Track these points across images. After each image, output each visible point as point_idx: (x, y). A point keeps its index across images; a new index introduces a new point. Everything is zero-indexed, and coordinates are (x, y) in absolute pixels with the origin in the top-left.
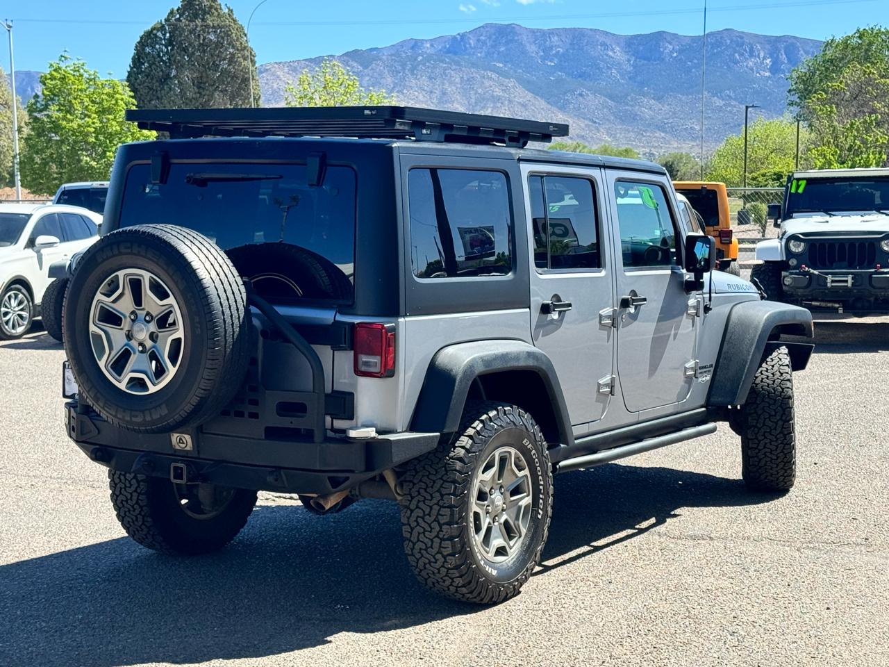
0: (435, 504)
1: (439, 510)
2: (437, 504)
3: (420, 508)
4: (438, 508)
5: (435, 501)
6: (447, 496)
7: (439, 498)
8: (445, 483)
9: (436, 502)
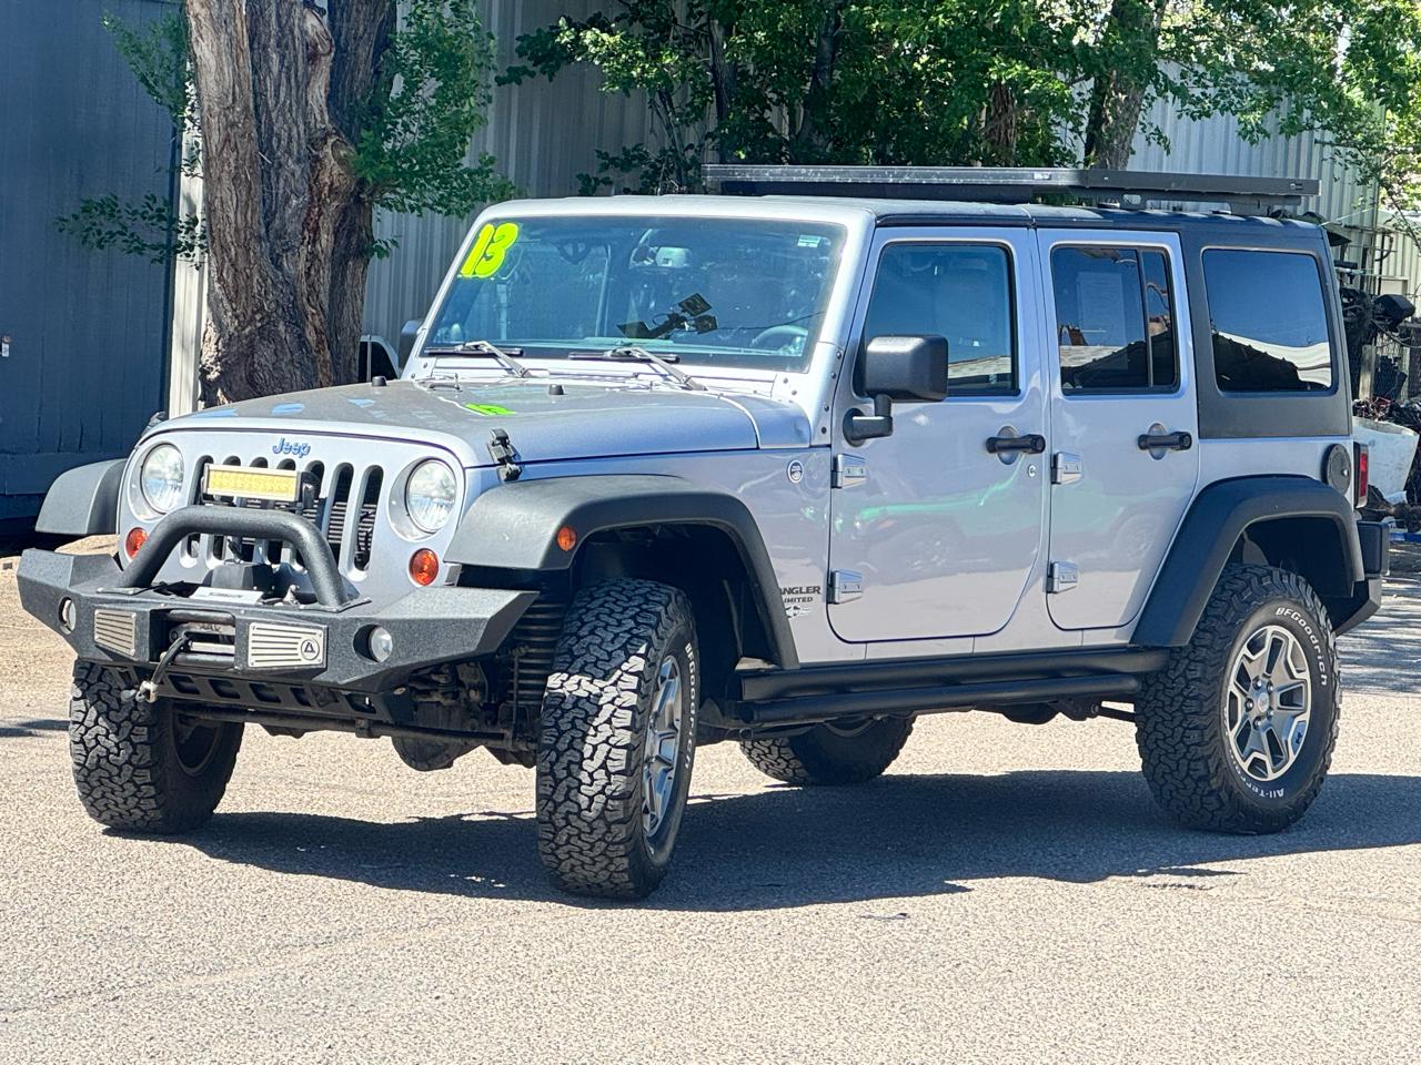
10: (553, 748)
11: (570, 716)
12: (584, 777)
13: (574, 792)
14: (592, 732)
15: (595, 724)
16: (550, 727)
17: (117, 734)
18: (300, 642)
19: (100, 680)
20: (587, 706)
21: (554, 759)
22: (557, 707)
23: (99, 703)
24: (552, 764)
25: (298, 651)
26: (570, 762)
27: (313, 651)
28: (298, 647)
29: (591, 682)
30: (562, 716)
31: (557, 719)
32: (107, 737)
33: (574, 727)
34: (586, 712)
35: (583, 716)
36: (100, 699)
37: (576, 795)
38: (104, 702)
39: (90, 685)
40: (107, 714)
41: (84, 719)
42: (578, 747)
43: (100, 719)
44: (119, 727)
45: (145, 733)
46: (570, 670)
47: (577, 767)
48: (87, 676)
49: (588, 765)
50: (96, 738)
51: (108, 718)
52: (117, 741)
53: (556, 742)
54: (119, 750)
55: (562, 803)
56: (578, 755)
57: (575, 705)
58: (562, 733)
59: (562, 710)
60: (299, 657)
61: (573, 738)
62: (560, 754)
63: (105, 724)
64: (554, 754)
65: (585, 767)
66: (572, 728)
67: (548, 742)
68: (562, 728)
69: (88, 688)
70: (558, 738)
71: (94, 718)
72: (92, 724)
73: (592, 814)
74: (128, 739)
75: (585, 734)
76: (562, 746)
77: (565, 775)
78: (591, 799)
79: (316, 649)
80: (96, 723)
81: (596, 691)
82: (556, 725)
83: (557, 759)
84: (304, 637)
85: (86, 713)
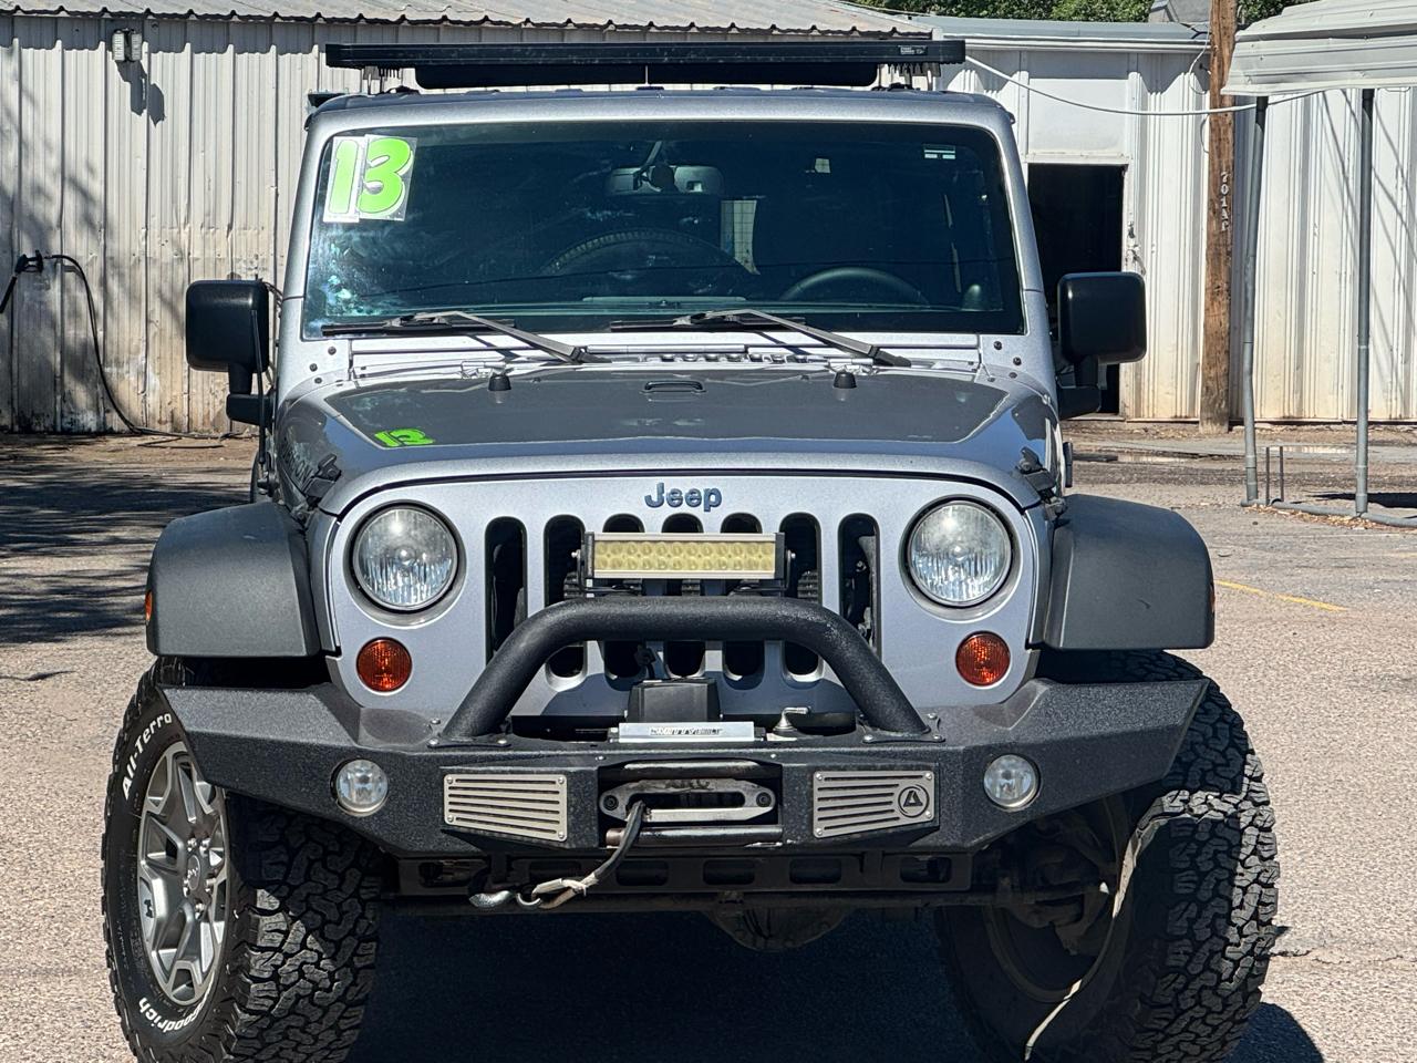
10: (1192, 898)
11: (1210, 849)
12: (1233, 935)
13: (1216, 957)
14: (1240, 869)
15: (1242, 857)
16: (1185, 870)
17: (333, 958)
18: (897, 791)
19: (308, 878)
20: (1228, 834)
21: (1194, 915)
22: (1191, 839)
23: (310, 914)
24: (1192, 921)
25: (895, 806)
26: (1216, 916)
27: (918, 803)
28: (894, 799)
29: (1219, 797)
30: (1199, 853)
31: (1193, 857)
32: (317, 965)
33: (1218, 865)
34: (1229, 841)
35: (1225, 848)
36: (309, 908)
37: (1219, 962)
38: (316, 912)
39: (293, 888)
40: (321, 929)
41: (283, 943)
42: (1227, 894)
43: (310, 938)
44: (338, 945)
45: (373, 951)
46: (1188, 784)
47: (1223, 921)
48: (286, 876)
49: (1239, 916)
50: (300, 970)
51: (322, 935)
52: (332, 968)
53: (1197, 889)
54: (333, 981)
55: (1198, 975)
56: (1226, 904)
57: (1213, 835)
58: (1203, 875)
59: (1197, 842)
60: (897, 814)
61: (1219, 881)
62: (1203, 906)
63: (316, 946)
64: (1193, 908)
65: (1234, 921)
66: (1215, 867)
67: (1186, 891)
68: (1203, 869)
69: (290, 894)
70: (1199, 884)
71: (299, 940)
72: (297, 948)
73: (1233, 985)
74: (349, 964)
75: (1233, 874)
76: (1205, 894)
77: (1209, 935)
78: (1236, 963)
79: (923, 799)
80: (303, 945)
81: (1231, 810)
82: (1194, 866)
83: (1199, 915)
84: (904, 784)
85: (286, 933)
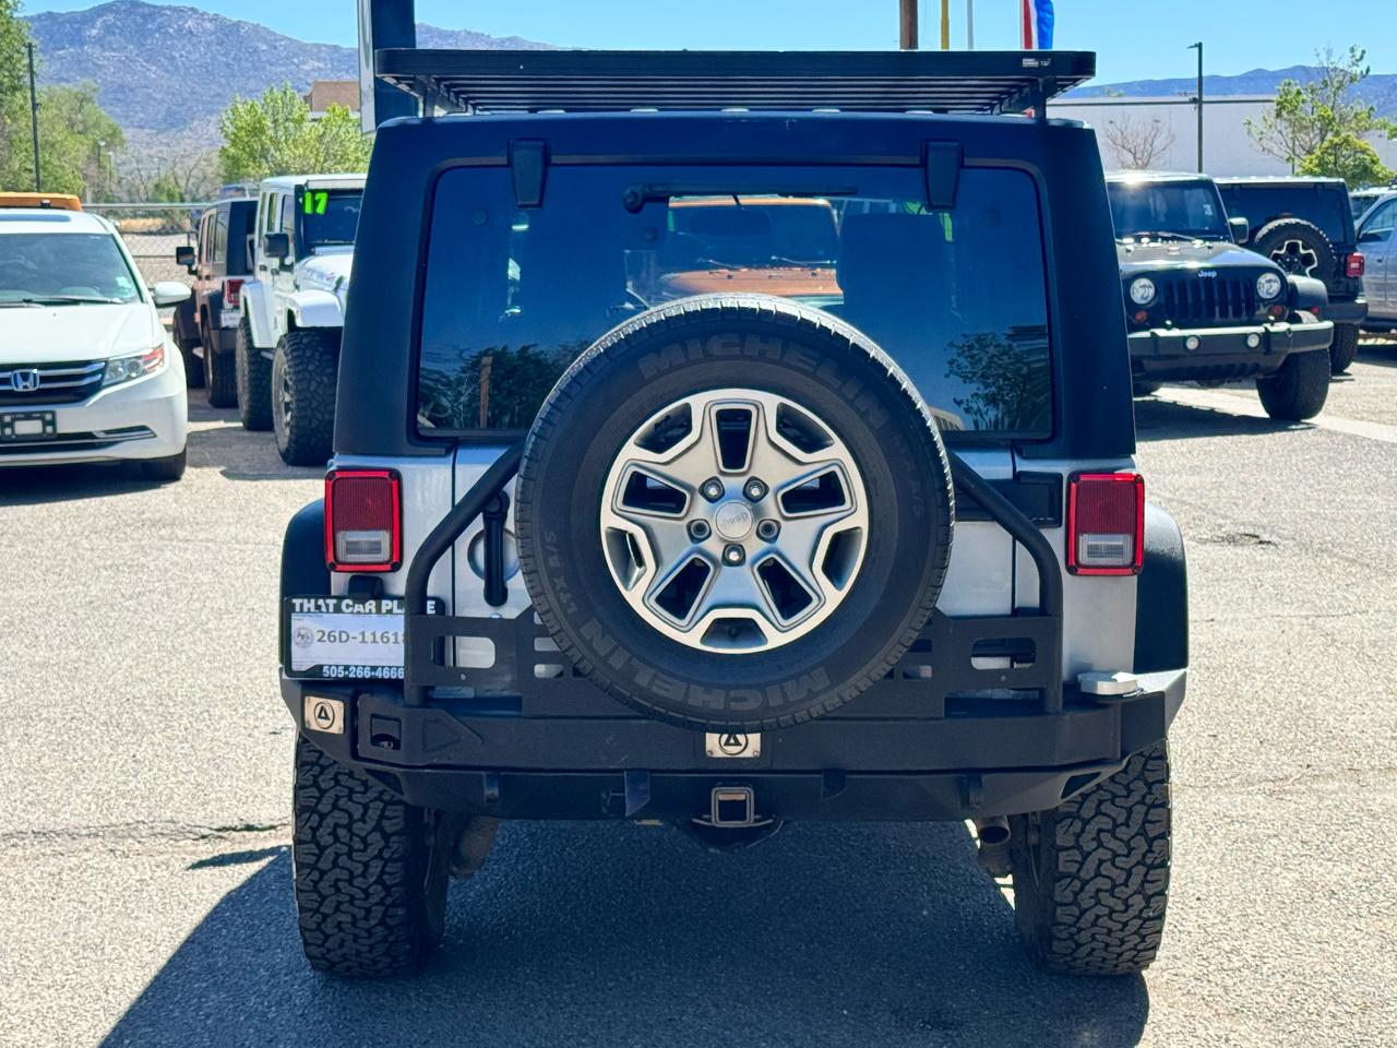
0: (1138, 803)
1: (1147, 814)
2: (1142, 802)
3: (1105, 815)
4: (1144, 809)
5: (1136, 797)
6: (1157, 785)
7: (1145, 790)
8: (1150, 762)
9: (1139, 799)
